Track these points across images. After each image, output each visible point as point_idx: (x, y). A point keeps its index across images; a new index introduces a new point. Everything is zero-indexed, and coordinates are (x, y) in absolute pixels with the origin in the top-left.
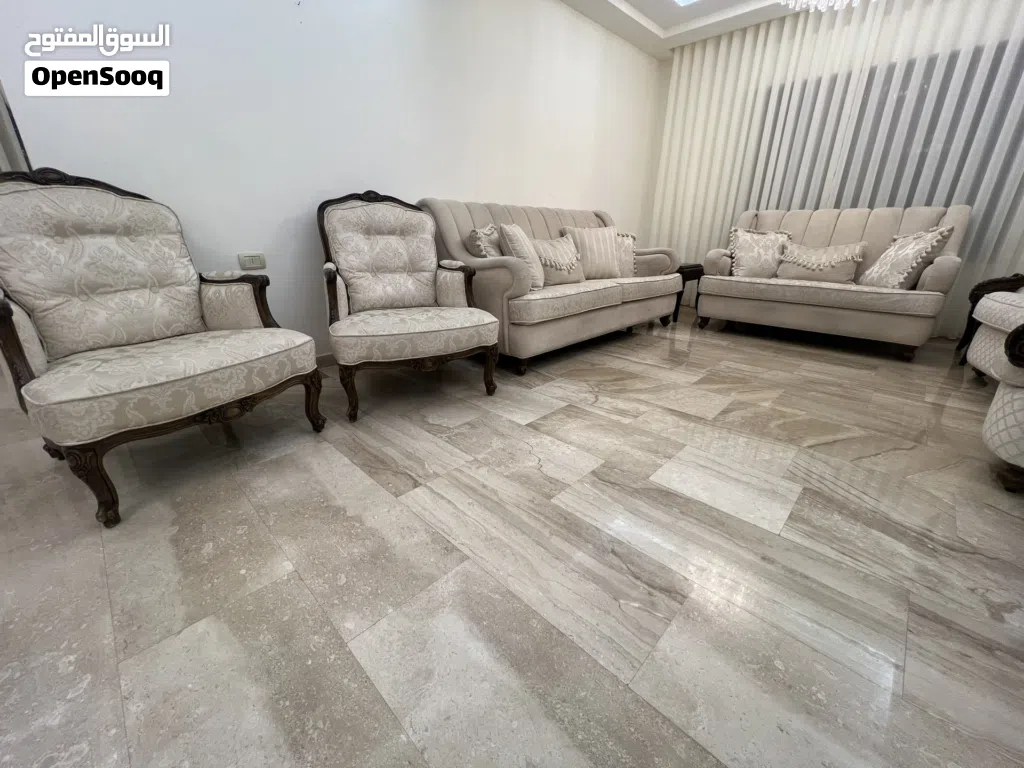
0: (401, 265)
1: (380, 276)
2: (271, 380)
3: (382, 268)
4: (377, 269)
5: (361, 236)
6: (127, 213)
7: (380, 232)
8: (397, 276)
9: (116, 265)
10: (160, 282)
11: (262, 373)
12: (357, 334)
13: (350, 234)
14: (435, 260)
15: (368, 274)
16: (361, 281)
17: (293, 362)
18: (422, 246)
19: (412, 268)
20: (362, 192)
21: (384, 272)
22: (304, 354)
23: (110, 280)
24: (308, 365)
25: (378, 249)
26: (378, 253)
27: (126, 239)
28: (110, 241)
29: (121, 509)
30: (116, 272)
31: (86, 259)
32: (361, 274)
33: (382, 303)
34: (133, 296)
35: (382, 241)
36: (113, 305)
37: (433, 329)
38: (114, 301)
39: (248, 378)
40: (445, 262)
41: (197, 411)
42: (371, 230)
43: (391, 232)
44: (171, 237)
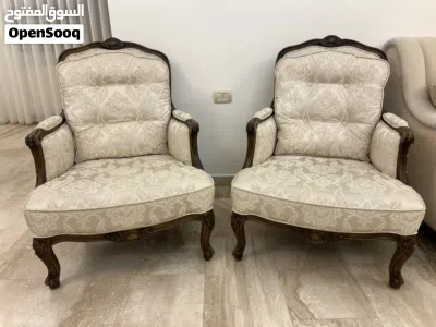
0: (336, 114)
1: (312, 123)
2: (166, 217)
3: (315, 115)
4: (310, 116)
5: (304, 84)
6: (136, 68)
7: (323, 80)
8: (329, 125)
9: (120, 105)
10: (145, 116)
11: (159, 211)
12: (249, 190)
13: (293, 82)
14: (378, 111)
15: (301, 121)
16: (291, 127)
17: (188, 203)
18: (365, 96)
19: (348, 117)
20: (322, 38)
21: (317, 120)
22: (200, 198)
23: (115, 115)
24: (204, 207)
25: (315, 98)
26: (315, 102)
27: (132, 87)
28: (121, 89)
29: (61, 279)
30: (119, 110)
31: (106, 101)
32: (292, 120)
33: (306, 150)
34: (125, 126)
35: (322, 89)
36: (113, 131)
37: (327, 204)
38: (114, 129)
39: (146, 214)
40: (389, 116)
41: (105, 231)
42: (315, 78)
43: (335, 80)
44: (159, 84)
